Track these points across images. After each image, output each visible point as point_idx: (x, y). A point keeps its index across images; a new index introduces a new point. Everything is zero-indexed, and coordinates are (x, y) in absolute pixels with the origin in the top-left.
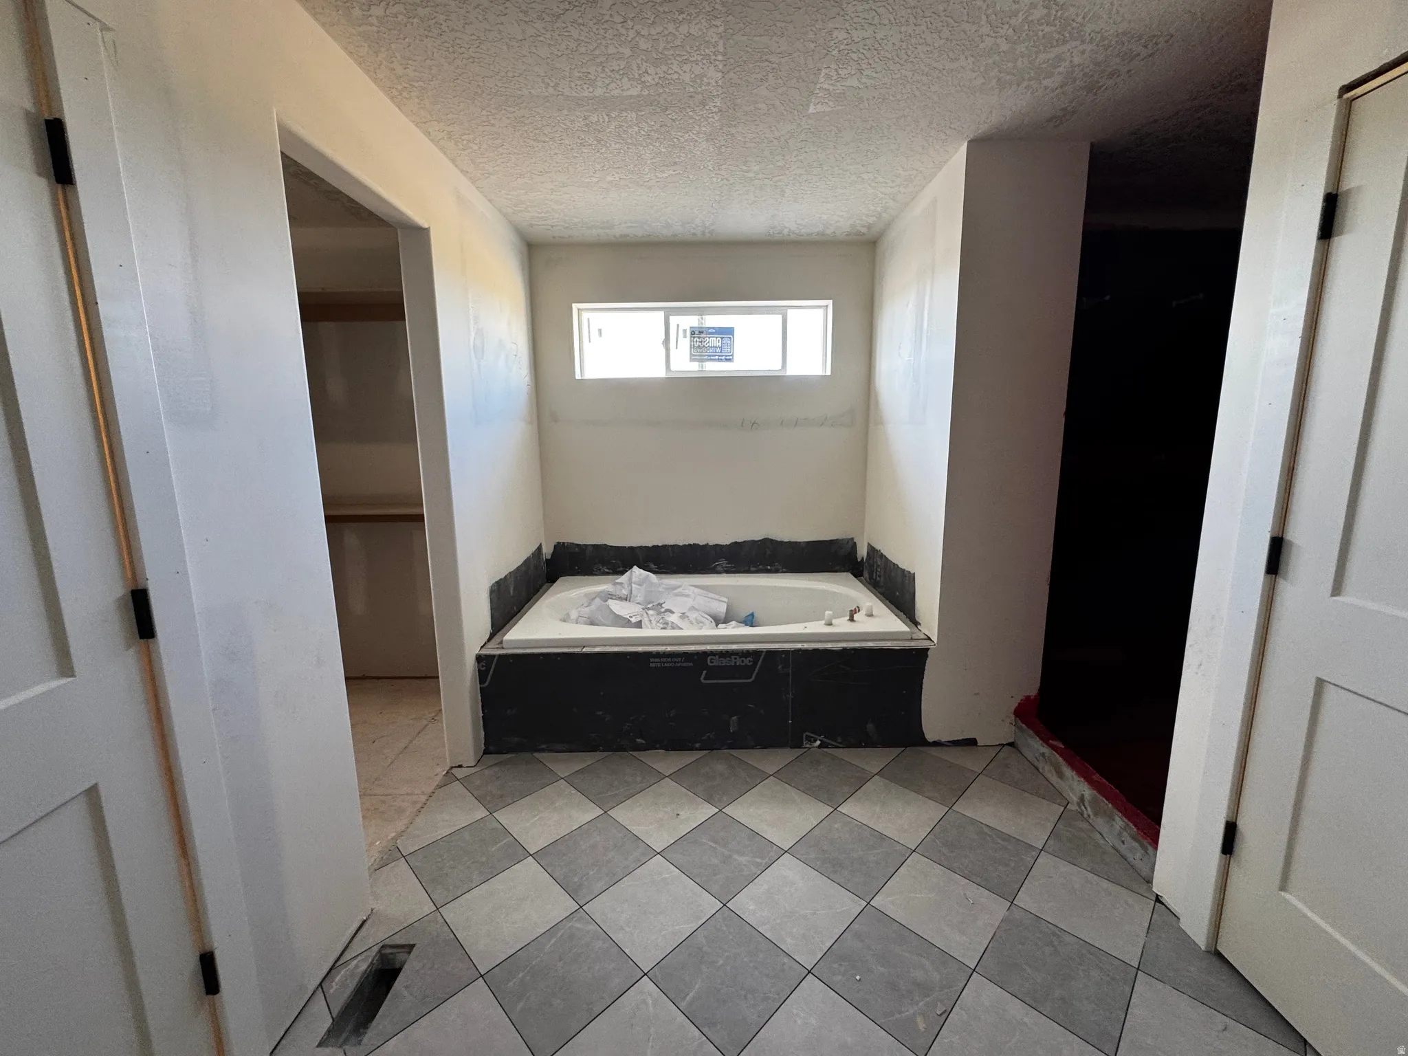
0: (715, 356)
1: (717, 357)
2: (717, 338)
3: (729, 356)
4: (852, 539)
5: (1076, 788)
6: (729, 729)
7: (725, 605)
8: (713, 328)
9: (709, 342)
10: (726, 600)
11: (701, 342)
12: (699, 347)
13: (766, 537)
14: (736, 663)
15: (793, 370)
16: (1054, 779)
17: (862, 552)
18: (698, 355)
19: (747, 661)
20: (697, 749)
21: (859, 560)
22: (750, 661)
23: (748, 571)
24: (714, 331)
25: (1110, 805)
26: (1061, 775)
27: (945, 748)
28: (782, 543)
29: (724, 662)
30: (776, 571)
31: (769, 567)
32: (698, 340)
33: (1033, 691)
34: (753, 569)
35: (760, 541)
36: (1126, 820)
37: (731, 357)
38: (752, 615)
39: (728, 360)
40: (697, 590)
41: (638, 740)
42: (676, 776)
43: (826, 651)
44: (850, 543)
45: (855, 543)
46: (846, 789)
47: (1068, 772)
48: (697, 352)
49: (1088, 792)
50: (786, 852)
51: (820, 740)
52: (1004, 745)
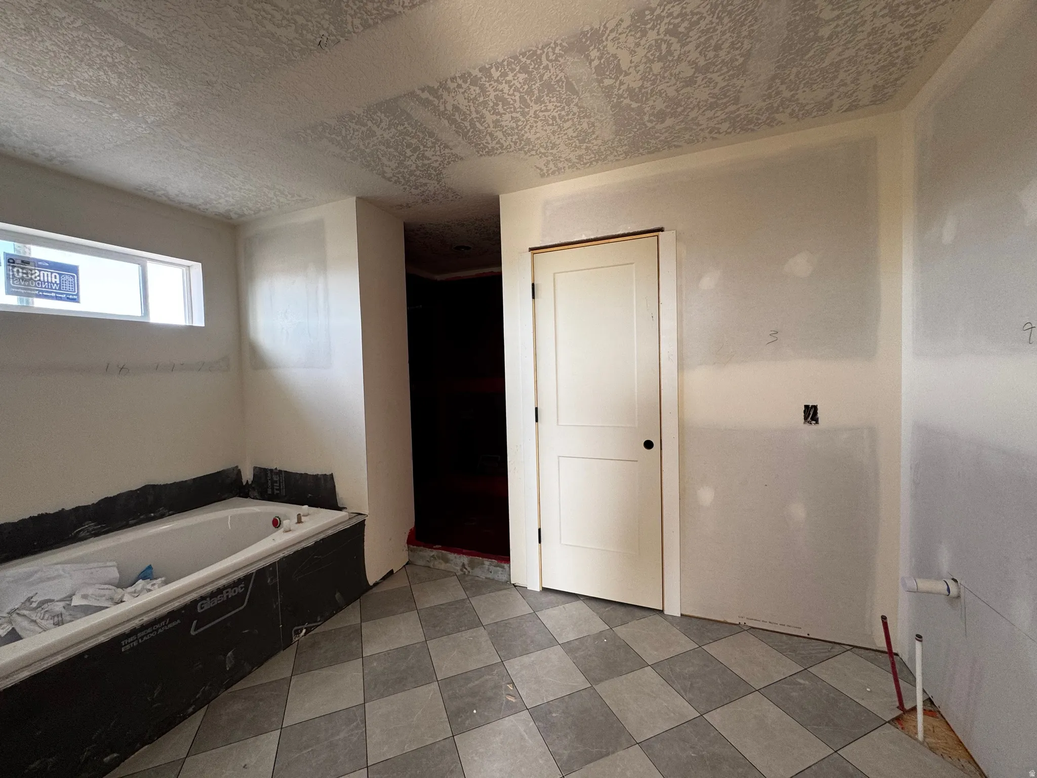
0: (51, 292)
1: (53, 294)
2: (52, 273)
3: (73, 295)
4: (237, 467)
5: (459, 560)
6: (226, 668)
7: (115, 569)
8: (47, 262)
9: (39, 276)
10: (115, 563)
11: (27, 274)
12: (23, 278)
13: (147, 484)
14: (228, 596)
15: (155, 318)
16: (443, 566)
17: (247, 476)
18: (21, 288)
19: (239, 590)
20: (193, 713)
21: (244, 484)
22: (242, 588)
23: (127, 526)
24: (47, 264)
25: (480, 558)
26: (447, 561)
27: (380, 584)
28: (166, 486)
29: (216, 601)
30: (162, 516)
31: (152, 515)
32: (20, 270)
33: (412, 525)
34: (131, 522)
35: (138, 490)
36: (490, 560)
37: (76, 297)
38: (150, 567)
39: (74, 300)
40: (68, 567)
41: (105, 759)
42: (195, 748)
43: (304, 549)
44: (235, 472)
45: (240, 470)
46: (354, 643)
47: (451, 556)
48: (20, 284)
49: (465, 559)
50: (364, 703)
51: (305, 628)
52: (404, 566)
